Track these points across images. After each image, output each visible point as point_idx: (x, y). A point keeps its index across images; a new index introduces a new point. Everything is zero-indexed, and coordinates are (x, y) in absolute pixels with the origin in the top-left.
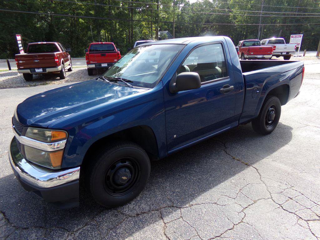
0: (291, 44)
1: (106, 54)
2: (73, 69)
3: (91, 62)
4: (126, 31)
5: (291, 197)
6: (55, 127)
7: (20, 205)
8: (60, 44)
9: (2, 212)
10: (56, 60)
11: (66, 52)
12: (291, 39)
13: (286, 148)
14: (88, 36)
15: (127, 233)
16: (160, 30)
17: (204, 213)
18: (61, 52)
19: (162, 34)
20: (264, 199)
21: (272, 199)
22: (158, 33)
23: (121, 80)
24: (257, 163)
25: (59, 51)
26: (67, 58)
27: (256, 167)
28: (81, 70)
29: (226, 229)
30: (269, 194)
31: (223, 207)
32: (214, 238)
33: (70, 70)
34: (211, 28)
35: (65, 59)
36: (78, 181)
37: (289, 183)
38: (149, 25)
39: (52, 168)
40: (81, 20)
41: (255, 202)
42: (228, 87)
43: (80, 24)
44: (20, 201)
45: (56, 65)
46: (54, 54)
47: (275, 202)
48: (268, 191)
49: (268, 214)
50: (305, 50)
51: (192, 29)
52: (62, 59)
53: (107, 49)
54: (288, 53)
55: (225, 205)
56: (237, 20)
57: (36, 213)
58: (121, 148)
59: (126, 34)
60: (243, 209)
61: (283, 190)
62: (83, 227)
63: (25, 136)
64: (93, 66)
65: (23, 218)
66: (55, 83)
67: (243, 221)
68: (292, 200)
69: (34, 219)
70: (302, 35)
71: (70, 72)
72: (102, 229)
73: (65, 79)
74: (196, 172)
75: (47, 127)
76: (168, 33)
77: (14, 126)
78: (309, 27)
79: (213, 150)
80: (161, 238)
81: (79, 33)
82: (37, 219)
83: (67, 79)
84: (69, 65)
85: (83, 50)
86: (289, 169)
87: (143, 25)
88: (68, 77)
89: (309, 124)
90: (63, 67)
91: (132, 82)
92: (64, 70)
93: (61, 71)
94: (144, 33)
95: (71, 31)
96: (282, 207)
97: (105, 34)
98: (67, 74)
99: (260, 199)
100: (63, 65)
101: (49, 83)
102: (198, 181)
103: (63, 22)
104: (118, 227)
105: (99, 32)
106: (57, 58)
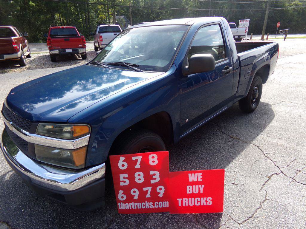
0: (240, 28)
1: (70, 38)
2: (32, 55)
3: (54, 48)
4: (82, 15)
5: (299, 170)
6: (75, 122)
7: (24, 210)
8: (15, 28)
9: (4, 222)
10: (14, 46)
11: (23, 36)
12: (240, 23)
13: (273, 124)
14: (42, 20)
15: (158, 226)
16: (117, 15)
17: (227, 194)
18: (18, 37)
19: (120, 18)
20: (276, 174)
21: (283, 173)
22: (115, 18)
23: (124, 65)
24: (255, 140)
25: (16, 36)
26: (24, 44)
27: (256, 144)
28: (42, 56)
29: (255, 209)
30: (278, 169)
31: (243, 186)
32: (248, 220)
33: (29, 56)
34: (165, 13)
35: (23, 45)
36: (104, 179)
37: (291, 156)
38: (105, 9)
39: (75, 168)
40: (31, 3)
41: (270, 178)
42: (228, 68)
43: (31, 7)
44: (23, 205)
45: (15, 51)
46: (11, 39)
47: (286, 176)
48: (276, 166)
49: (286, 189)
50: (252, 34)
51: (147, 13)
52: (21, 45)
53: (69, 34)
54: (239, 36)
55: (244, 184)
56: (189, 6)
57: (47, 218)
58: (142, 138)
59: (82, 19)
60: (262, 186)
61: (289, 164)
62: (109, 226)
63: (35, 134)
64: (57, 52)
65: (33, 225)
66: (16, 70)
67: (267, 198)
68: (300, 172)
69: (48, 225)
70: (249, 20)
71: (29, 59)
72: (131, 226)
73: (26, 66)
74: (202, 154)
75: (66, 122)
76: (124, 17)
77: (11, 123)
78: (252, 13)
79: (209, 131)
80: (197, 226)
81: (31, 17)
82: (50, 224)
83: (28, 66)
84: (28, 51)
85: (37, 35)
86: (285, 143)
87: (99, 9)
88: (28, 63)
89: (283, 100)
90: (22, 53)
91: (138, 66)
92: (23, 57)
93: (21, 58)
94: (101, 17)
95: (21, 15)
96: (295, 180)
97: (60, 18)
98: (27, 61)
99: (273, 175)
100: (22, 51)
101: (9, 71)
102: (208, 163)
103: (12, 4)
104: (146, 221)
105: (53, 16)
106: (16, 43)
